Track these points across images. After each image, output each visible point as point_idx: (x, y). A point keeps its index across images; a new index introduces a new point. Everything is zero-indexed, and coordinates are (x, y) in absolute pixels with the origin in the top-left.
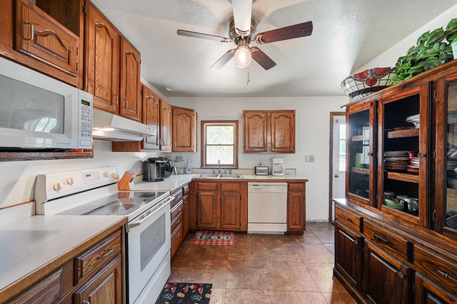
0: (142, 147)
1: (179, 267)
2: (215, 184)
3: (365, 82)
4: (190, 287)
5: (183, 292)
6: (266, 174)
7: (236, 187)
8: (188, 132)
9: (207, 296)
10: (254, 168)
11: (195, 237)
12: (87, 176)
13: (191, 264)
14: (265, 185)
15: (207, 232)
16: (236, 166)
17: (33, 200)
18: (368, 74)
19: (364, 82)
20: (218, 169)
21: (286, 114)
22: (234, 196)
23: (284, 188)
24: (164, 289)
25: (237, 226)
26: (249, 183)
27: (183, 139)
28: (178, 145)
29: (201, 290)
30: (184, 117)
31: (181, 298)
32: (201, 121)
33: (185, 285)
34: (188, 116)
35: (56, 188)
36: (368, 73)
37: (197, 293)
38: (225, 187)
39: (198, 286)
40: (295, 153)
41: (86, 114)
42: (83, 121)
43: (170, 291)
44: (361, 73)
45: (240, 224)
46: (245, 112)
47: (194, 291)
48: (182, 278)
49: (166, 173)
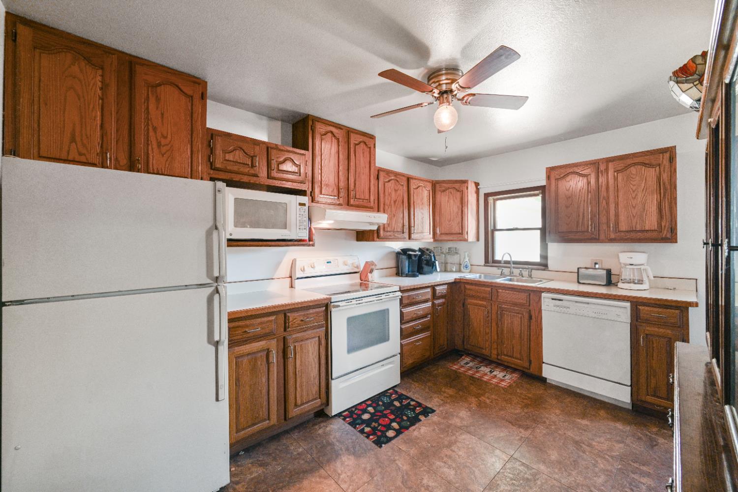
0: (378, 237)
1: (415, 382)
2: (489, 289)
3: (697, 82)
4: (411, 402)
5: (401, 403)
6: (603, 284)
7: (521, 298)
8: (457, 213)
9: (422, 417)
10: (576, 271)
11: (459, 361)
12: (328, 262)
13: (429, 384)
14: (576, 302)
15: (479, 360)
16: (544, 265)
17: (291, 277)
18: (697, 65)
19: (695, 83)
20: (509, 268)
21: (646, 159)
22: (518, 313)
23: (623, 312)
24: (386, 391)
25: (526, 364)
26: (543, 295)
27: (450, 223)
28: (443, 232)
29: (418, 409)
30: (451, 193)
31: (395, 406)
32: (485, 194)
33: (408, 398)
34: (458, 191)
35: (302, 270)
36: (697, 63)
37: (414, 410)
38: (504, 295)
39: (419, 404)
40: (676, 242)
41: (303, 213)
42: (300, 218)
43: (390, 397)
44: (683, 67)
45: (530, 362)
46: (550, 171)
47: (412, 407)
48: (410, 392)
49: (426, 268)
